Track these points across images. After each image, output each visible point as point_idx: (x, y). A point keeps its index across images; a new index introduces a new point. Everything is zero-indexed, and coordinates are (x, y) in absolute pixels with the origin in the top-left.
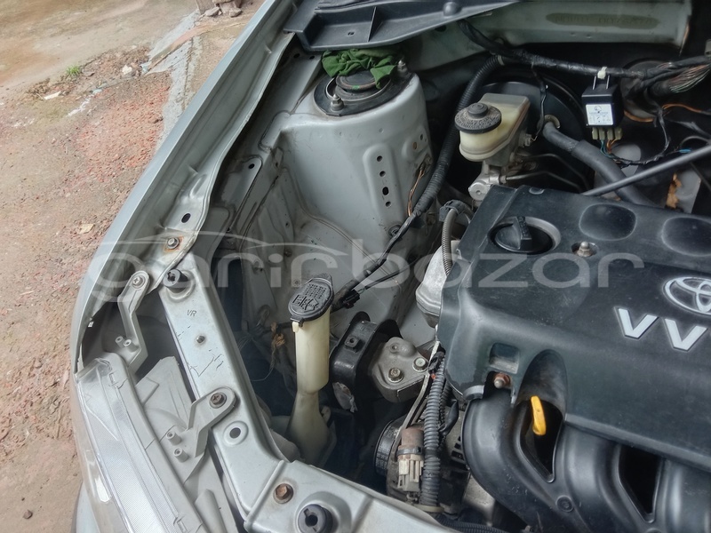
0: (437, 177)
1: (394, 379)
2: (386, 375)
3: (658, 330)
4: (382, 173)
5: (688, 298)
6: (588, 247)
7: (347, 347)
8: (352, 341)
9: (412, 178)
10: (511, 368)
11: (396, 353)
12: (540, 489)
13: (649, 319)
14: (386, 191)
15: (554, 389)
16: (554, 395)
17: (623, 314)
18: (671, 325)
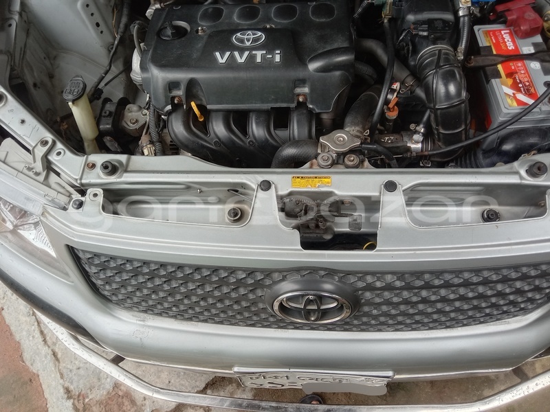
0: (125, 11)
1: (134, 124)
2: (129, 124)
3: (232, 57)
4: (92, 14)
5: (242, 41)
6: (202, 29)
7: (104, 117)
8: (105, 113)
9: (111, 14)
10: (180, 93)
11: (131, 112)
12: (206, 141)
13: (228, 54)
14: (98, 25)
15: (201, 97)
16: (201, 100)
17: (218, 54)
18: (236, 54)
